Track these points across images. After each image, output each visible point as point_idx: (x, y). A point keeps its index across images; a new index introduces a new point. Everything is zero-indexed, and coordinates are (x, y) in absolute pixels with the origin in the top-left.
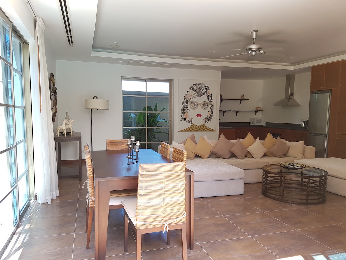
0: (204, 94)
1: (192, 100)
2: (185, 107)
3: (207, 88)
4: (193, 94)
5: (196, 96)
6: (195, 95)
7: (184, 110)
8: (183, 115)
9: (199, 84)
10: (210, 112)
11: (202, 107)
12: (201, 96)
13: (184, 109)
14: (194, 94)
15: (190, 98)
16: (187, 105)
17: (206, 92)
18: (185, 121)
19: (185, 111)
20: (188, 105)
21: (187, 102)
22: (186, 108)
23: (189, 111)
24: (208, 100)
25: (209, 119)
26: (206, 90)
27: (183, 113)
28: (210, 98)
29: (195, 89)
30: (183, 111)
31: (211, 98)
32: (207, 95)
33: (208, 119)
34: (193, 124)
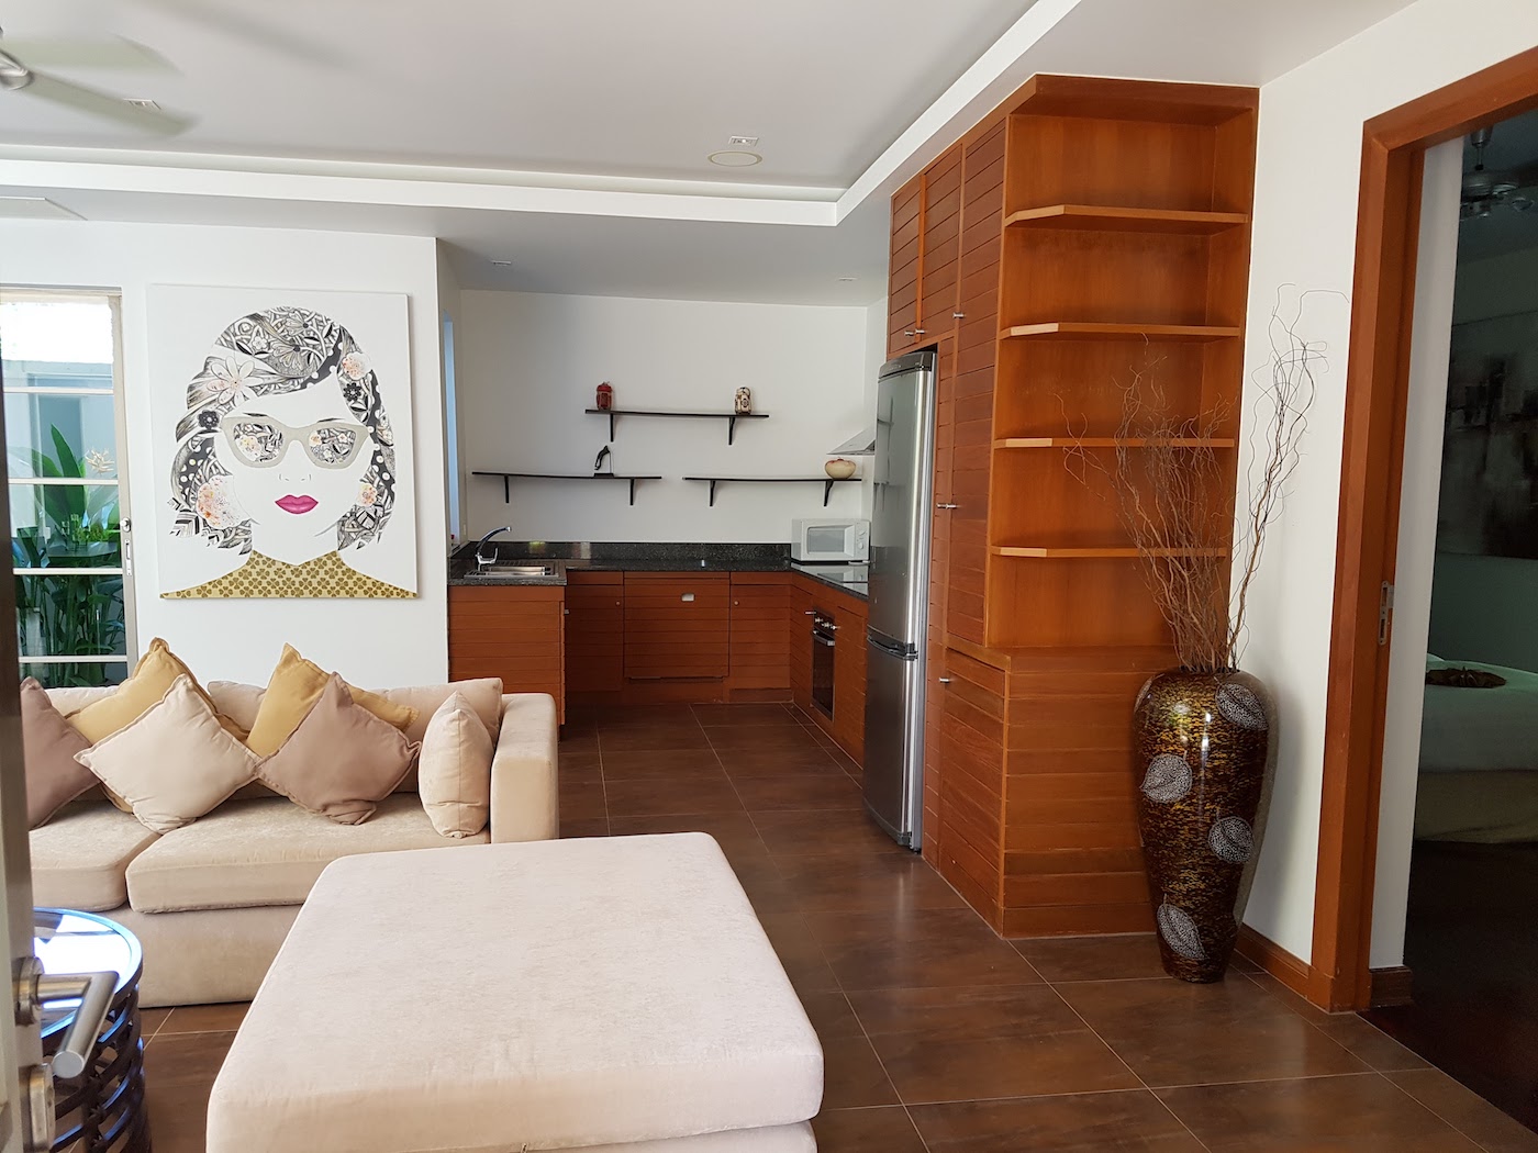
0: (324, 372)
1: (240, 411)
2: (198, 449)
3: (340, 340)
4: (246, 371)
5: (270, 385)
6: (261, 382)
7: (193, 469)
8: (187, 501)
9: (285, 314)
10: (372, 483)
11: (318, 454)
12: (304, 386)
13: (192, 462)
14: (252, 374)
15: (225, 397)
16: (207, 443)
17: (334, 359)
18: (202, 538)
19: (196, 473)
20: (220, 438)
21: (209, 420)
22: (203, 455)
23: (227, 473)
24: (350, 412)
25: (369, 523)
26: (335, 348)
27: (185, 485)
28: (366, 399)
29: (259, 343)
30: (182, 474)
31: (371, 400)
32: (342, 383)
33: (360, 525)
34: (260, 556)
